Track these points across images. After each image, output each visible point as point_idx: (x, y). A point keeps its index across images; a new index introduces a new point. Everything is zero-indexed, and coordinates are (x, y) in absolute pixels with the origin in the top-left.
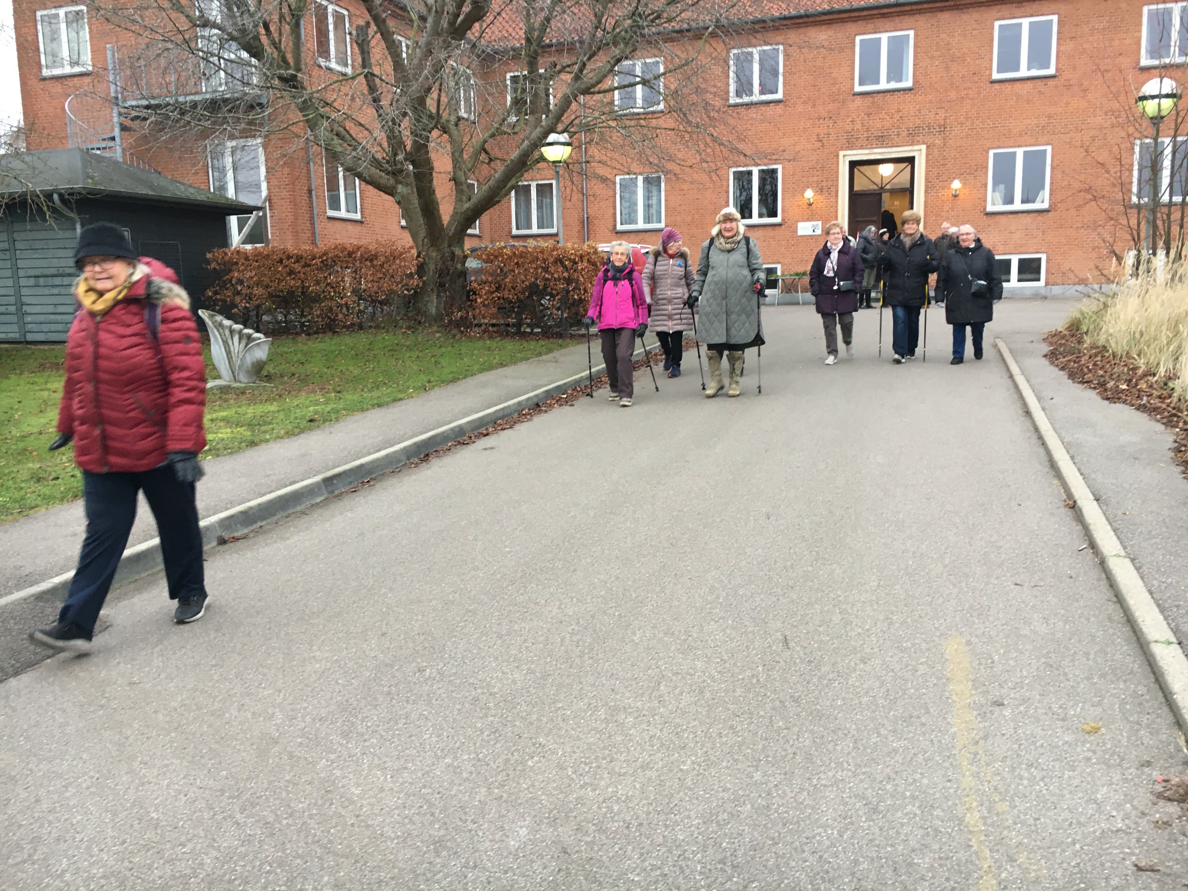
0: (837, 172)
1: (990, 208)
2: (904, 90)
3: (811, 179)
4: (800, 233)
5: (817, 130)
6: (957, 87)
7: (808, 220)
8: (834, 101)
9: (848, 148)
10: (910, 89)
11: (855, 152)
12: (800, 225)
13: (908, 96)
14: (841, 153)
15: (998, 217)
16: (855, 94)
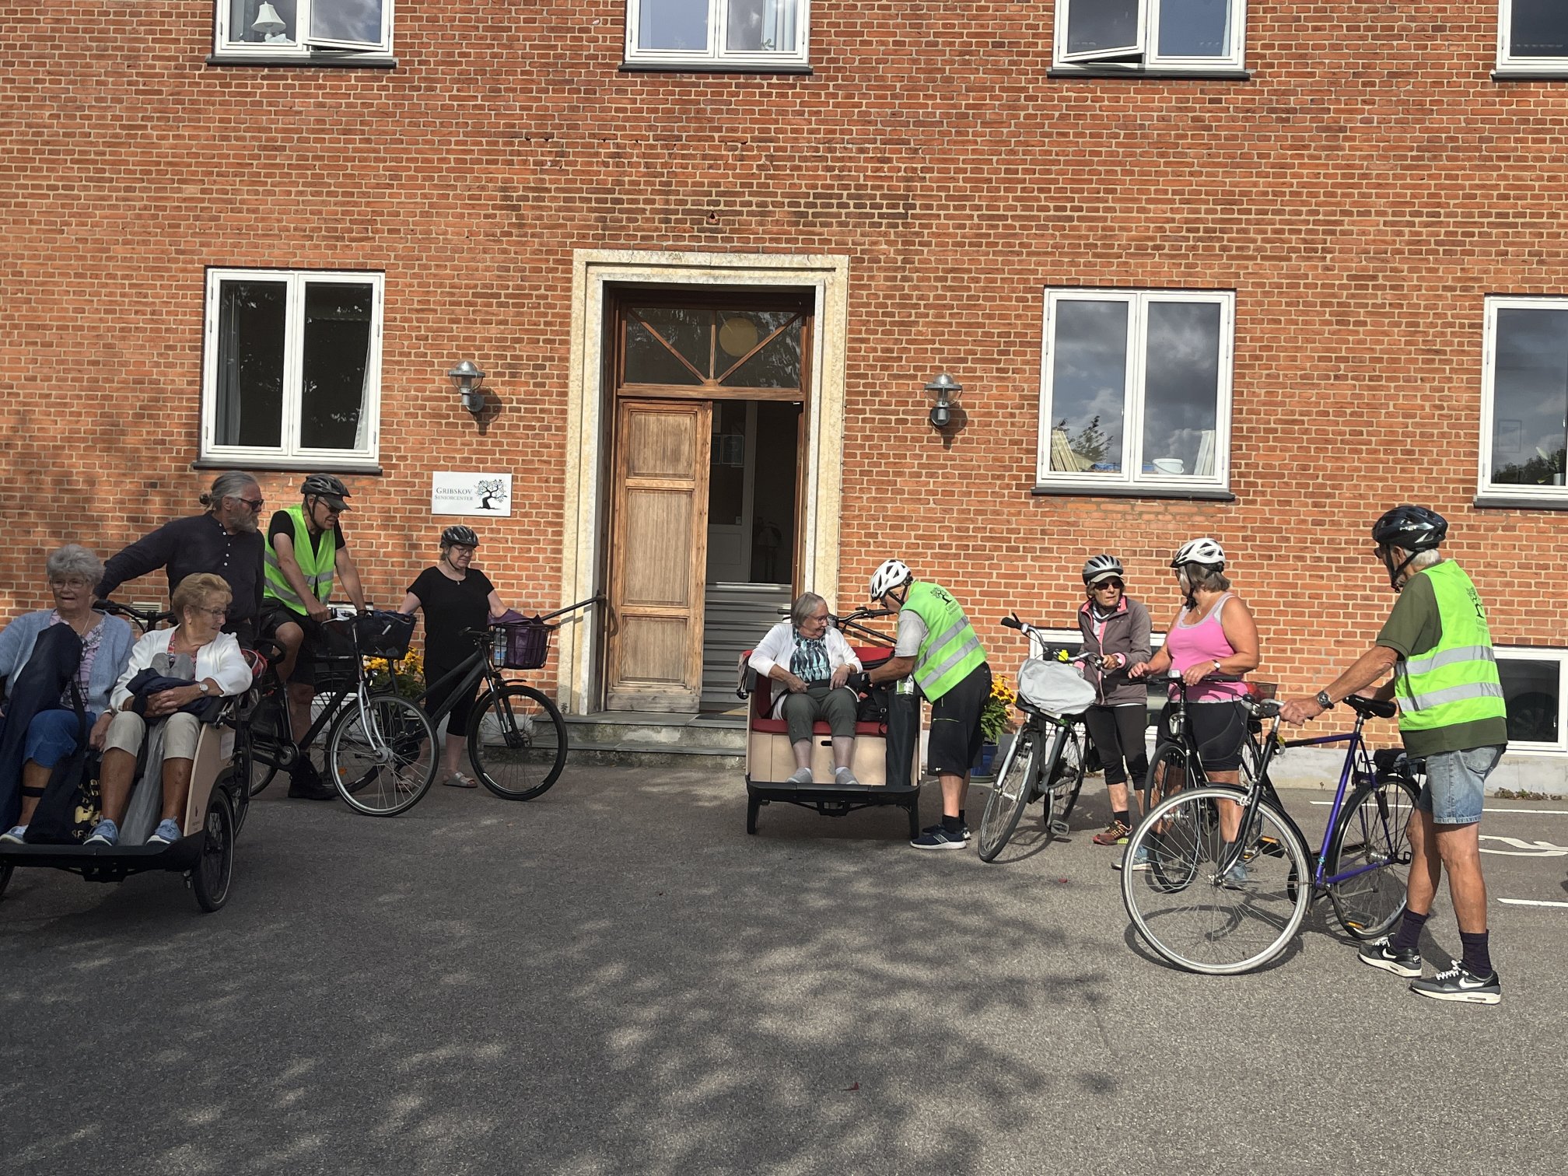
0: (565, 318)
1: (1045, 476)
2: (782, 72)
3: (479, 332)
4: (440, 506)
5: (501, 174)
6: (948, 80)
7: (465, 466)
8: (559, 85)
9: (600, 243)
10: (800, 73)
11: (624, 256)
12: (441, 480)
13: (796, 95)
14: (580, 256)
15: (1073, 504)
16: (625, 70)
